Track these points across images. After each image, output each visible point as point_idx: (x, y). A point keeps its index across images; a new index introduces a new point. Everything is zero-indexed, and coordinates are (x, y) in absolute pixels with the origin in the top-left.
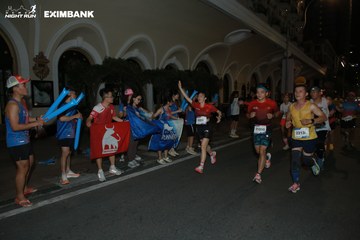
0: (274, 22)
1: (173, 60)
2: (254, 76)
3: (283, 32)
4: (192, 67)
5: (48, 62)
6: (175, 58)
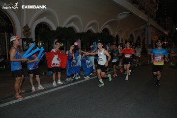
1: (91, 28)
2: (131, 36)
3: (146, 13)
4: (100, 31)
5: (30, 29)
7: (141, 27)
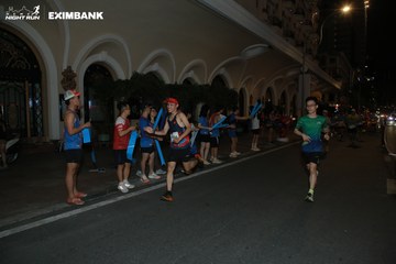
0: (289, 35)
1: (191, 74)
2: (269, 91)
5: (75, 75)
6: (192, 72)
7: (290, 73)
